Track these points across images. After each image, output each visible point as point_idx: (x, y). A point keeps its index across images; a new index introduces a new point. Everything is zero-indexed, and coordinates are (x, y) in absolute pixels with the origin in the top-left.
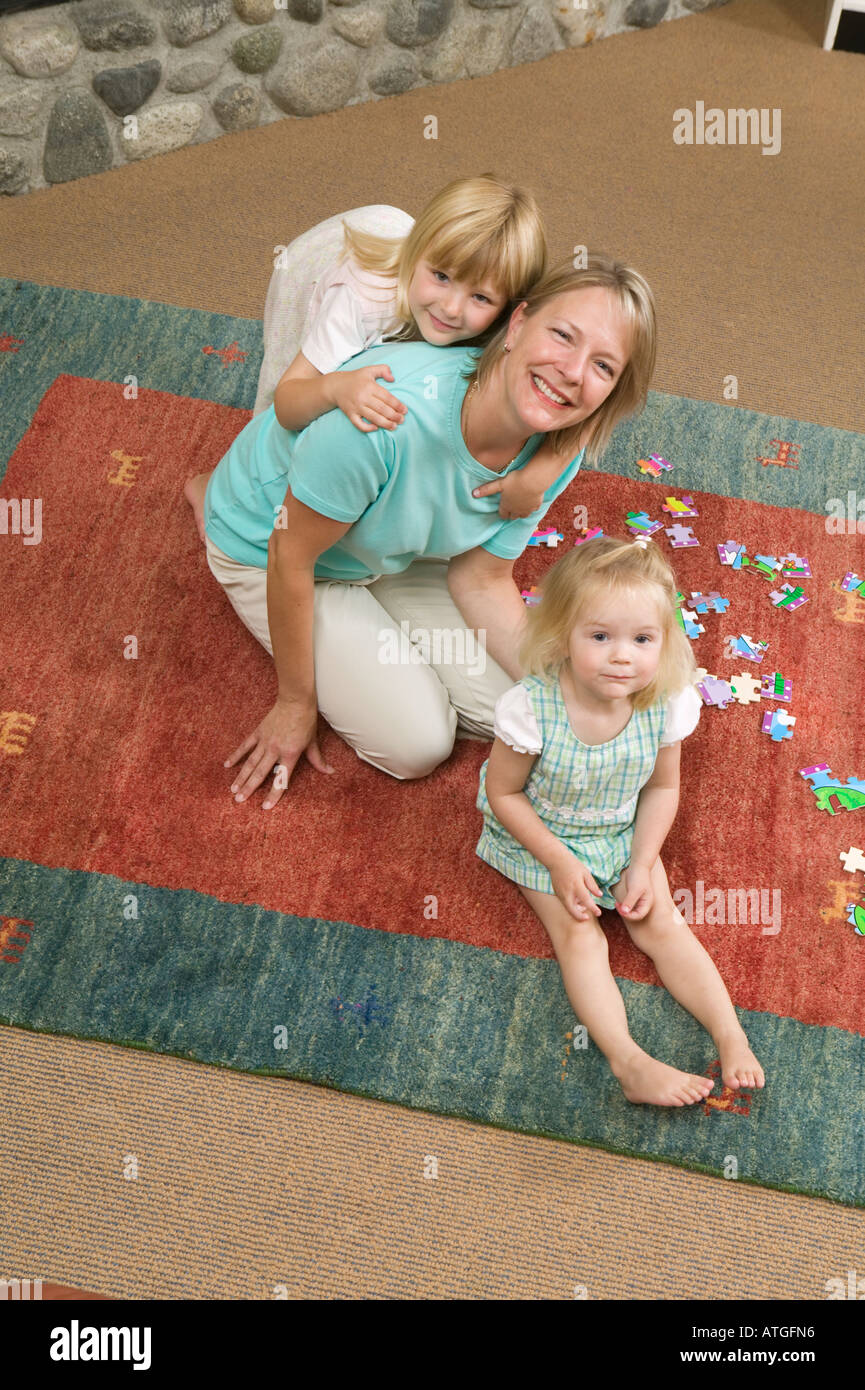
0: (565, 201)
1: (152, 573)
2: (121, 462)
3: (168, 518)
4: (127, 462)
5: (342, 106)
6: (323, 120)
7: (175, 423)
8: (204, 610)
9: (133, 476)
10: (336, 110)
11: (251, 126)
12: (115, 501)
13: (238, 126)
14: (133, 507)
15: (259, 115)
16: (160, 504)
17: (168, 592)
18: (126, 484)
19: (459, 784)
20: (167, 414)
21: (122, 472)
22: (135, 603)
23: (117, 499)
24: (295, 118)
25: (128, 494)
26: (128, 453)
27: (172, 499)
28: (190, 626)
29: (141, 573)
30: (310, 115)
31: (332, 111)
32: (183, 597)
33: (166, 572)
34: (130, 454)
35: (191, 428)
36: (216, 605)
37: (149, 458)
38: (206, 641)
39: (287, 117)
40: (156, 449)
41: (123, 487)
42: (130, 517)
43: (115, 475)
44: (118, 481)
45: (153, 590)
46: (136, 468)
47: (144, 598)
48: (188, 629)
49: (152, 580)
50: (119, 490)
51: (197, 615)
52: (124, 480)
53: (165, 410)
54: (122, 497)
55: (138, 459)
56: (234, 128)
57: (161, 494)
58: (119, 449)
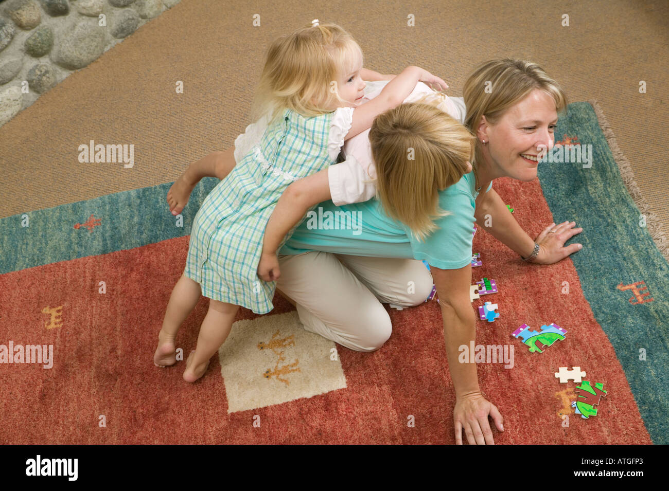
0: (249, 58)
1: (93, 373)
2: (50, 314)
3: (90, 336)
4: (54, 313)
5: (102, 54)
6: (94, 65)
7: (74, 277)
8: (132, 383)
9: (60, 320)
10: (99, 57)
11: (54, 86)
12: (55, 339)
13: (46, 89)
14: (67, 338)
15: (55, 78)
16: (83, 329)
17: (107, 381)
18: (58, 326)
19: (320, 425)
20: (67, 274)
21: (53, 319)
22: (89, 396)
23: (56, 338)
24: (77, 71)
25: (61, 331)
26: (52, 307)
27: (89, 324)
28: (127, 396)
29: (86, 376)
30: (85, 66)
31: (97, 59)
32: (116, 380)
33: (101, 369)
34: (54, 307)
35: (85, 277)
36: (138, 377)
37: (66, 305)
38: (140, 401)
39: (72, 72)
40: (68, 298)
41: (56, 329)
42: (68, 345)
43: (49, 324)
44: (52, 326)
45: (97, 383)
46: (60, 314)
47: (94, 390)
48: (126, 398)
49: (94, 377)
50: (55, 331)
51: (129, 387)
52: (56, 324)
53: (65, 272)
54: (58, 335)
55: (60, 308)
56: (44, 91)
57: (81, 323)
58: (46, 307)
